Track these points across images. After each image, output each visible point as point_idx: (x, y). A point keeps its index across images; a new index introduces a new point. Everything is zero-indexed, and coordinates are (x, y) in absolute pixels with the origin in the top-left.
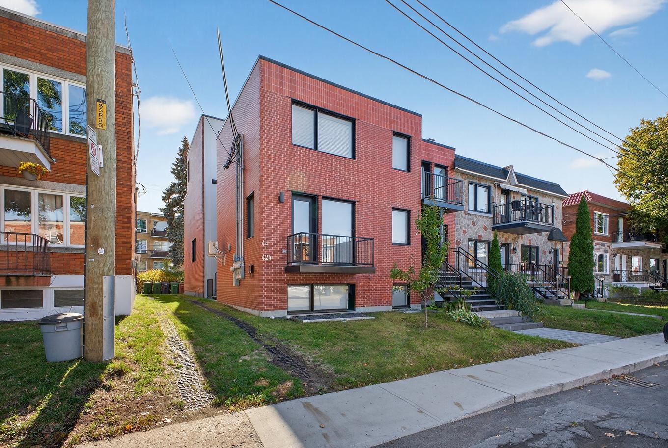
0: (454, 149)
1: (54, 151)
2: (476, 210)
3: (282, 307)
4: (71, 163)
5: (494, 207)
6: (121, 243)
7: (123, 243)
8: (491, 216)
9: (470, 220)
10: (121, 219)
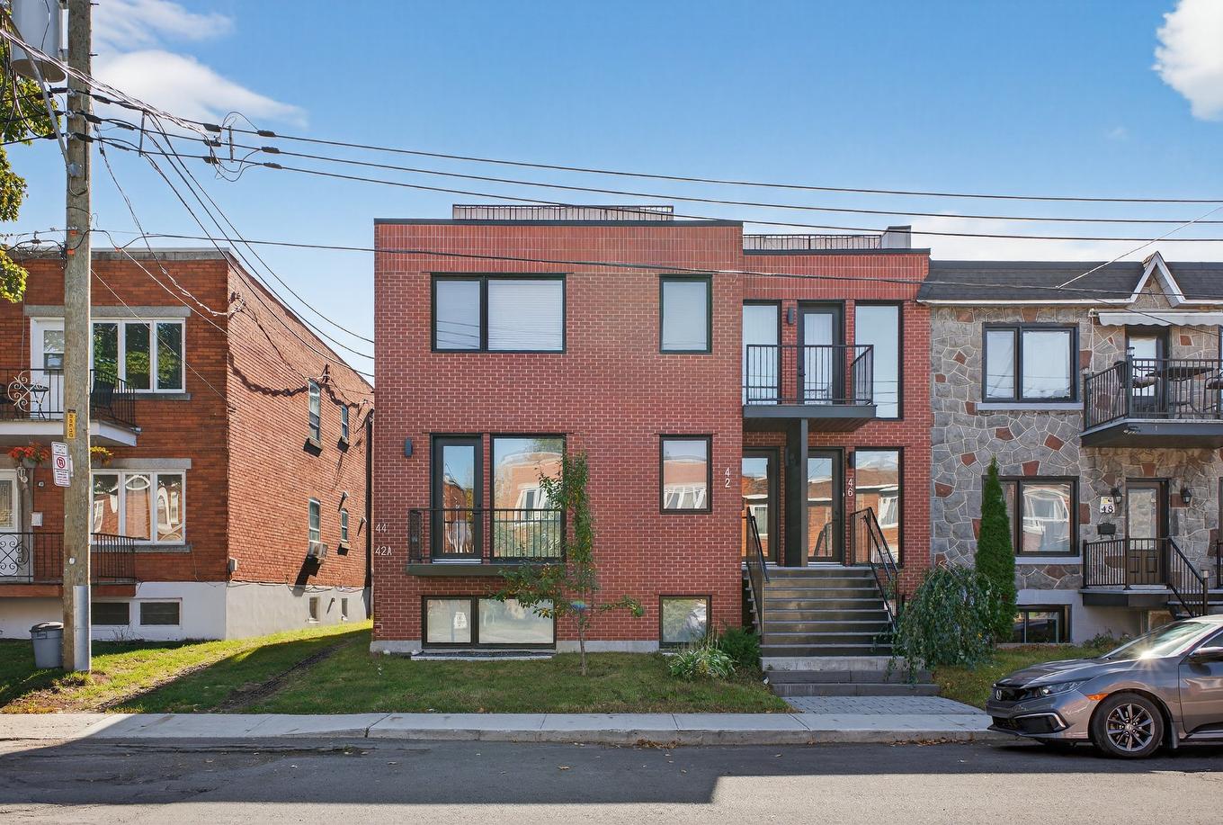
0: (927, 252)
1: (140, 418)
2: (1018, 396)
3: (412, 634)
4: (159, 430)
5: (1087, 379)
6: (212, 535)
7: (217, 535)
8: (1079, 406)
9: (990, 425)
10: (213, 501)
